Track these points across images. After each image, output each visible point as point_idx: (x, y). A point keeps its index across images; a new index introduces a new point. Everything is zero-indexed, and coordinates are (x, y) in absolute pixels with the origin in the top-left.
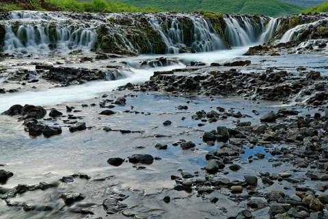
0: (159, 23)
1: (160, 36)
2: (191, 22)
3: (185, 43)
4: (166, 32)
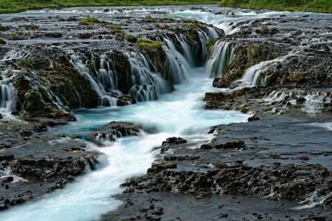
0: (84, 62)
1: (89, 82)
2: (125, 59)
3: (120, 88)
4: (95, 75)
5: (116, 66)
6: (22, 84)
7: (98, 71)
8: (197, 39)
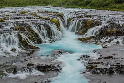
1: (38, 35)
2: (48, 26)
5: (46, 29)
6: (20, 36)
8: (63, 19)
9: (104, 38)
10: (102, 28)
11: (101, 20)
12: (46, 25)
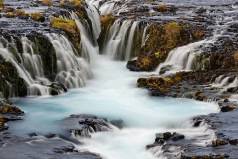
5: (39, 50)
7: (22, 55)
8: (86, 17)
9: (222, 79)
10: (214, 49)
11: (211, 23)
12: (39, 38)
